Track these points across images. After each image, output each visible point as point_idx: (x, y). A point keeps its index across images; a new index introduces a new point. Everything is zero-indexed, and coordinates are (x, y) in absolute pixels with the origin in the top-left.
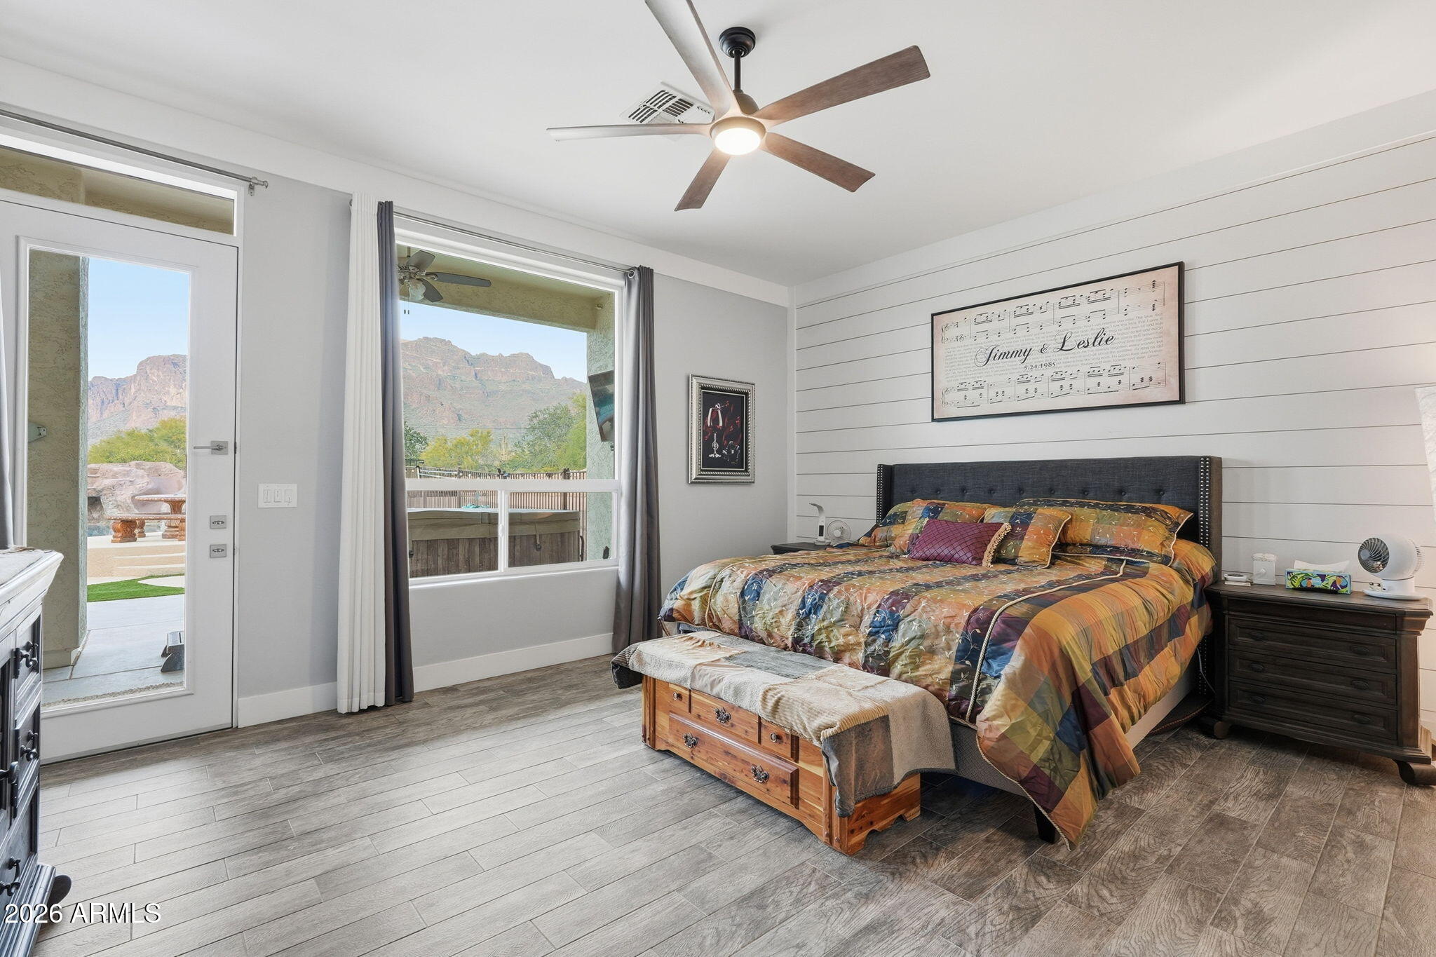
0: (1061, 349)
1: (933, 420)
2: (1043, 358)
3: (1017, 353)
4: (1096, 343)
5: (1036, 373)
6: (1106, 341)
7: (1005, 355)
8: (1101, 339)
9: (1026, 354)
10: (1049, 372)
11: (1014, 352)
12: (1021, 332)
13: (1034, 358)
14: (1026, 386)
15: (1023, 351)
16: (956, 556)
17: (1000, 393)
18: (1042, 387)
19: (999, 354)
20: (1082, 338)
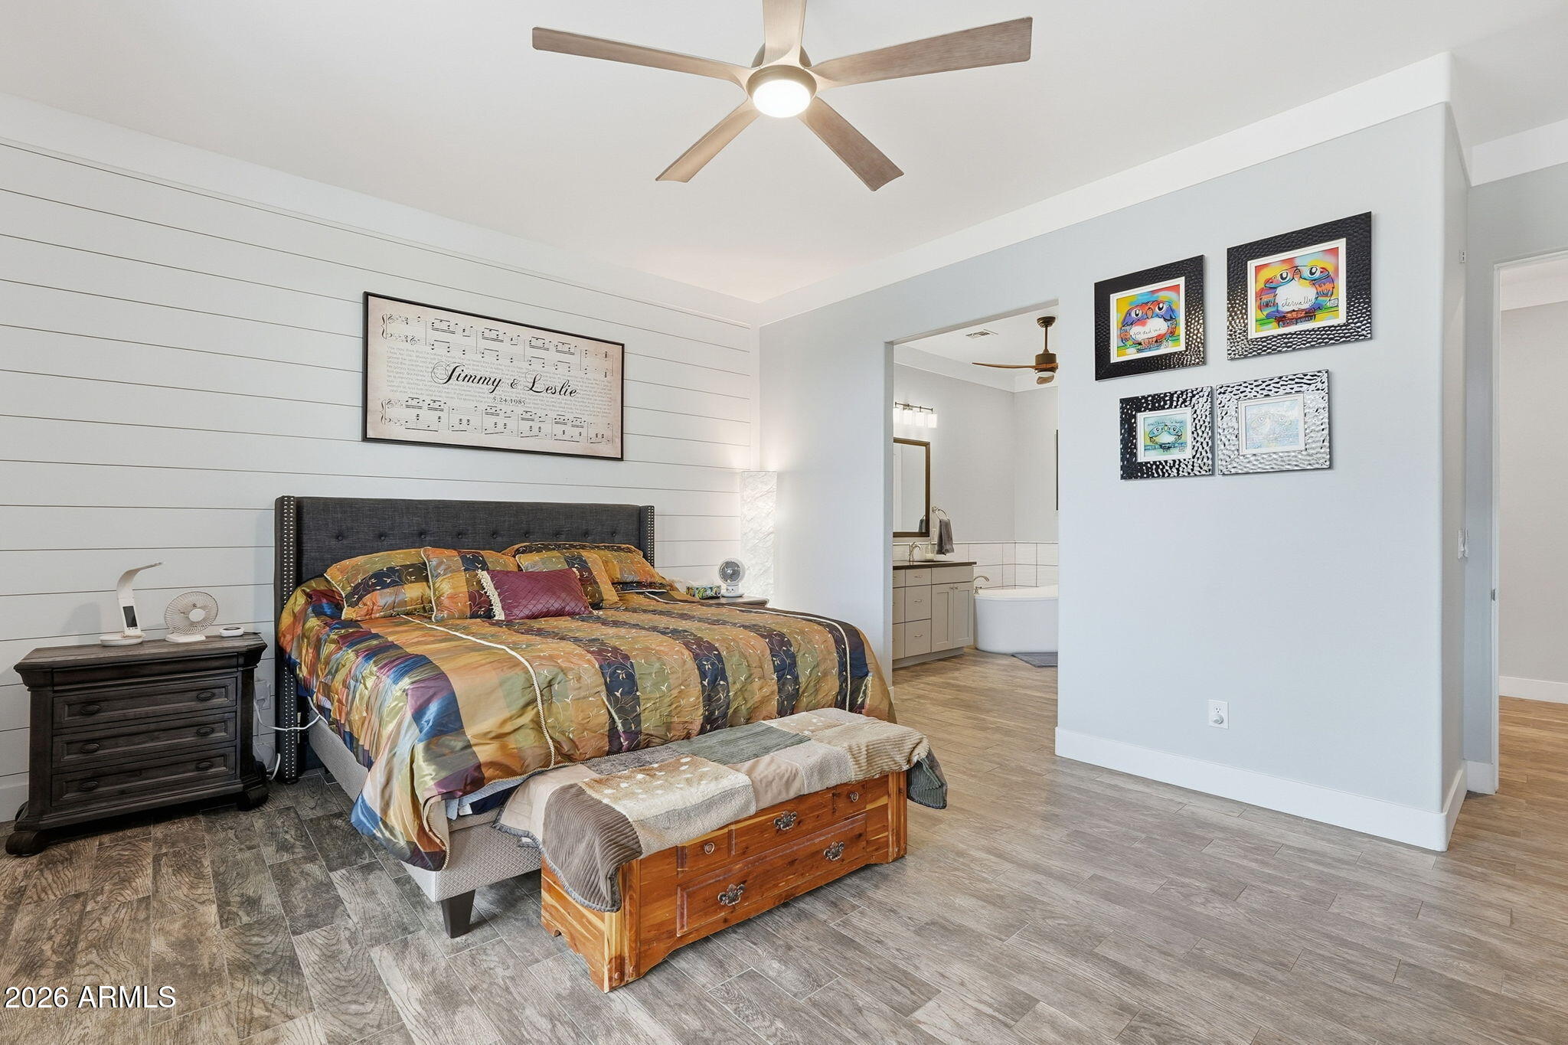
0: (531, 389)
1: (365, 438)
2: (513, 394)
3: (484, 380)
4: (562, 393)
5: (504, 407)
6: (571, 393)
7: (469, 378)
8: (565, 390)
9: (495, 384)
10: (519, 409)
11: (481, 378)
12: (490, 358)
13: (503, 390)
14: (494, 419)
15: (493, 379)
16: (567, 609)
17: (464, 422)
18: (512, 424)
19: (463, 375)
20: (551, 385)
